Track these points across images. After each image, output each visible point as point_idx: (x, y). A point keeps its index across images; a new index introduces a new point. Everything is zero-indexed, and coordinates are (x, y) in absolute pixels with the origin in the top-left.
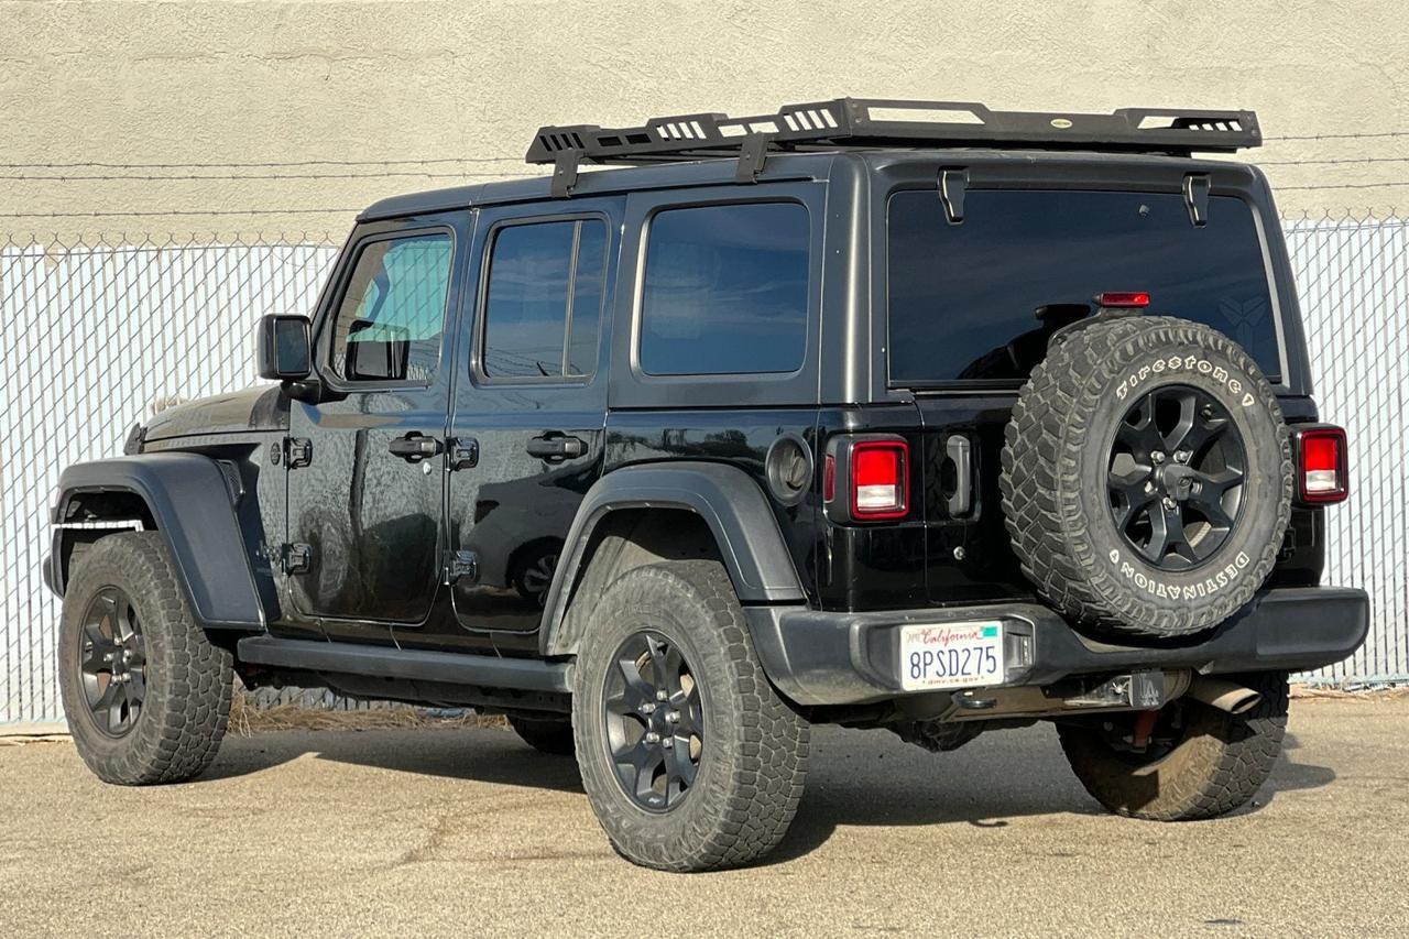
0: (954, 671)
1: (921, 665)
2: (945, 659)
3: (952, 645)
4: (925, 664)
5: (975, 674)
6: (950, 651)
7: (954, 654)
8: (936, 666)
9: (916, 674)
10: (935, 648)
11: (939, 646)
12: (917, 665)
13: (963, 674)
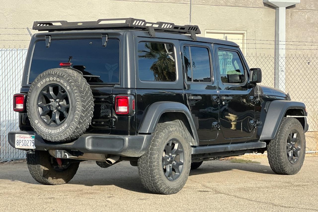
0: (25, 145)
1: (19, 143)
2: (24, 142)
3: (26, 139)
4: (20, 143)
5: (29, 146)
6: (25, 140)
7: (25, 141)
8: (22, 143)
9: (18, 144)
10: (21, 139)
11: (23, 139)
12: (18, 143)
13: (27, 146)
